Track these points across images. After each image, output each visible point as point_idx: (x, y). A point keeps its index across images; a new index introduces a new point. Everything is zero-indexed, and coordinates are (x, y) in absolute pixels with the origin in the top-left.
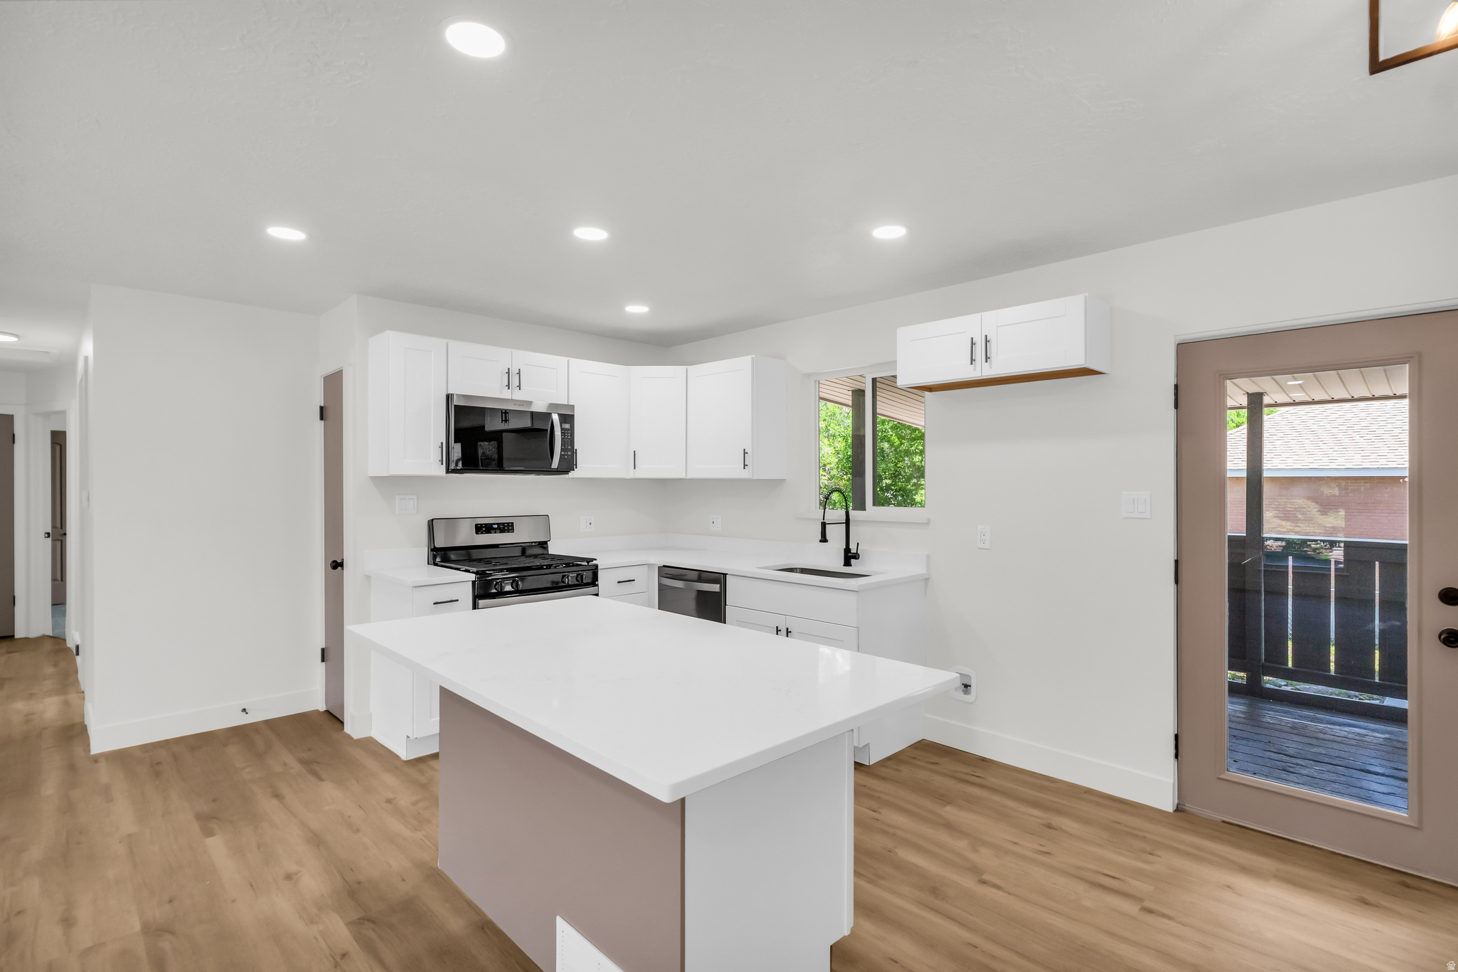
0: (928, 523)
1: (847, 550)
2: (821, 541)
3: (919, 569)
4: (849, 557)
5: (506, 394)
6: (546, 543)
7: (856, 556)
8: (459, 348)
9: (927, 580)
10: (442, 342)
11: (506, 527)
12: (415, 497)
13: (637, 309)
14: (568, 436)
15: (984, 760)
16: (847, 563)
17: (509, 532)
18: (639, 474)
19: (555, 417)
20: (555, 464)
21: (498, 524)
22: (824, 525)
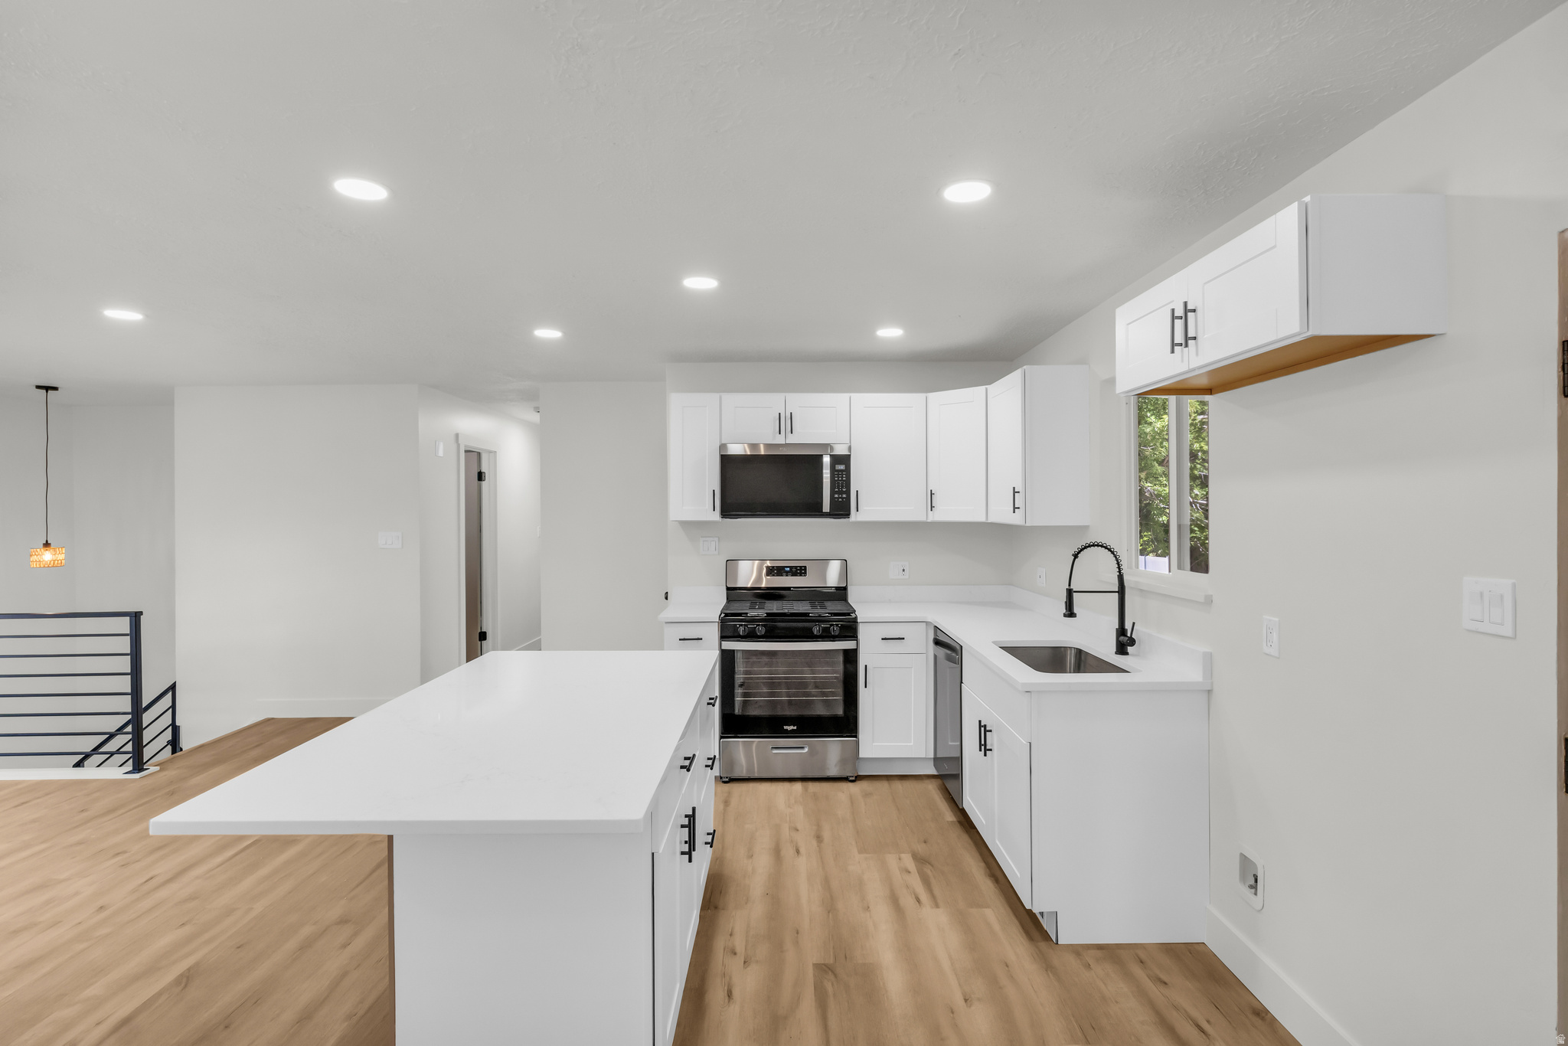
0: (1209, 601)
1: (1121, 631)
2: (1065, 615)
3: (1194, 674)
4: (1124, 642)
5: (780, 440)
6: (845, 589)
7: (1132, 642)
8: (731, 400)
9: (1209, 692)
10: (716, 396)
11: (800, 571)
12: (716, 539)
13: (890, 333)
14: (842, 477)
15: (1261, 1013)
16: (1122, 649)
17: (801, 575)
18: (937, 516)
19: (826, 459)
20: (826, 508)
21: (791, 567)
22: (1070, 593)
